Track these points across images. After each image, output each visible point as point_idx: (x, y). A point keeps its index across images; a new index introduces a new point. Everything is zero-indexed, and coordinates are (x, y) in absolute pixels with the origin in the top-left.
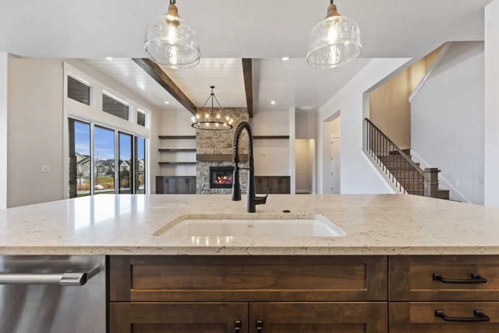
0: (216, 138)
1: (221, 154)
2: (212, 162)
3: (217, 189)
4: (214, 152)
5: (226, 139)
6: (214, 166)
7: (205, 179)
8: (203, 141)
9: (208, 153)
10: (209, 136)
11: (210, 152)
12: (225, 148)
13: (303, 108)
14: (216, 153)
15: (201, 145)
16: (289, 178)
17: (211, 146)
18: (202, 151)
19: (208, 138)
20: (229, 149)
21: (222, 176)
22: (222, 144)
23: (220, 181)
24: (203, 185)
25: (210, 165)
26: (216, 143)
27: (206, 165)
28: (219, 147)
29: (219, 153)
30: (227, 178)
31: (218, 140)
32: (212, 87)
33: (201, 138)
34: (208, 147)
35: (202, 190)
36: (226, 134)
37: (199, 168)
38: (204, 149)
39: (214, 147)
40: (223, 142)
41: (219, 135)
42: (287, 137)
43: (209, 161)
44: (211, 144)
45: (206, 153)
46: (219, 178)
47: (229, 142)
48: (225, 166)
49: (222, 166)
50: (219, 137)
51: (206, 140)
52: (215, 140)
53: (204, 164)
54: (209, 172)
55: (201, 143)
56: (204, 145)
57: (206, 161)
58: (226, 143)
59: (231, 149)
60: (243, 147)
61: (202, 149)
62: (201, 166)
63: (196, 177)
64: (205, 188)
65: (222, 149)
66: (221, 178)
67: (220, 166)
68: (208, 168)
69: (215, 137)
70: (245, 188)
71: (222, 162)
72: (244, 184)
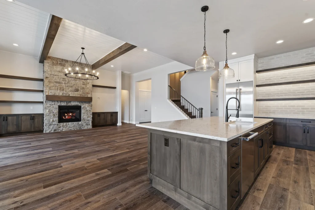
0: (65, 83)
1: (69, 96)
2: (61, 101)
3: (65, 123)
4: (63, 94)
5: (74, 85)
6: (62, 105)
7: (54, 115)
8: (52, 85)
9: (57, 95)
10: (58, 81)
11: (59, 94)
12: (73, 91)
13: (125, 72)
14: (64, 95)
15: (50, 88)
16: (117, 113)
17: (60, 89)
18: (51, 92)
19: (56, 82)
20: (76, 92)
21: (68, 113)
22: (70, 88)
23: (67, 117)
24: (51, 120)
25: (59, 104)
26: (64, 87)
27: (55, 104)
28: (68, 90)
29: (68, 95)
30: (72, 114)
31: (66, 85)
32: (83, 48)
33: (50, 82)
34: (58, 90)
35: (50, 125)
36: (74, 81)
37: (48, 107)
38: (52, 91)
39: (63, 90)
40: (72, 87)
41: (67, 81)
42: (115, 88)
43: (58, 101)
44: (60, 87)
45: (54, 94)
46: (66, 115)
47: (77, 87)
48: (73, 105)
49: (70, 105)
50: (68, 83)
51: (55, 84)
52: (64, 84)
53: (53, 103)
54: (57, 110)
55: (49, 86)
56: (53, 87)
57: (55, 101)
58: (74, 88)
59: (78, 92)
60: (87, 92)
61: (51, 91)
62: (50, 105)
63: (43, 114)
64: (53, 123)
65: (71, 92)
66: (67, 114)
67: (68, 105)
68: (57, 107)
69: (63, 82)
70: (89, 120)
71: (70, 102)
72: (89, 118)
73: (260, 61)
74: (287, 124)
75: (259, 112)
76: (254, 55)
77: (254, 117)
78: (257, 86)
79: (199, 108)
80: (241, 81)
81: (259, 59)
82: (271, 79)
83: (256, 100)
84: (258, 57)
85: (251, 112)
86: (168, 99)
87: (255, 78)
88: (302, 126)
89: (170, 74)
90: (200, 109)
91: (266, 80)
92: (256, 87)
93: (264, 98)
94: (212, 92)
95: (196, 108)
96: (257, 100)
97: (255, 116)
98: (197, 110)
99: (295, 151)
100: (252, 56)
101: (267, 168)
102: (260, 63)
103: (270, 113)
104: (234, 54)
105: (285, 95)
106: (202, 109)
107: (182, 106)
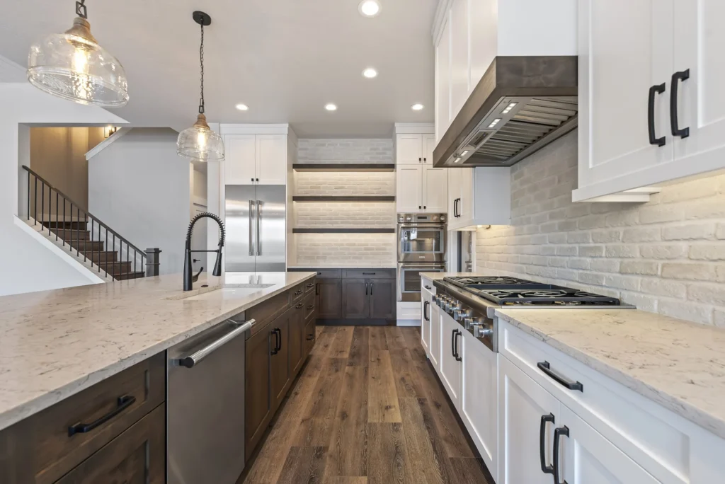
73: (302, 144)
74: (343, 281)
75: (298, 257)
76: (287, 125)
77: (289, 270)
78: (296, 199)
79: (147, 249)
80: (260, 183)
81: (299, 139)
82: (319, 188)
83: (292, 231)
84: (297, 133)
85: (281, 259)
86: (20, 215)
87: (291, 179)
88: (363, 281)
89: (33, 125)
90: (148, 251)
91: (311, 188)
92: (294, 200)
93: (308, 227)
94: (195, 204)
95: (136, 249)
96: (295, 231)
97: (289, 267)
98: (139, 255)
99: (354, 334)
100: (285, 128)
101: (296, 394)
102: (301, 149)
103: (318, 258)
104: (242, 107)
105: (342, 223)
106: (157, 251)
107: (93, 241)
